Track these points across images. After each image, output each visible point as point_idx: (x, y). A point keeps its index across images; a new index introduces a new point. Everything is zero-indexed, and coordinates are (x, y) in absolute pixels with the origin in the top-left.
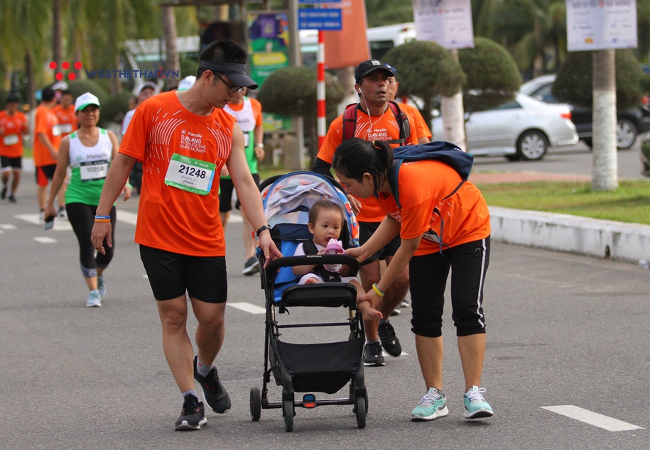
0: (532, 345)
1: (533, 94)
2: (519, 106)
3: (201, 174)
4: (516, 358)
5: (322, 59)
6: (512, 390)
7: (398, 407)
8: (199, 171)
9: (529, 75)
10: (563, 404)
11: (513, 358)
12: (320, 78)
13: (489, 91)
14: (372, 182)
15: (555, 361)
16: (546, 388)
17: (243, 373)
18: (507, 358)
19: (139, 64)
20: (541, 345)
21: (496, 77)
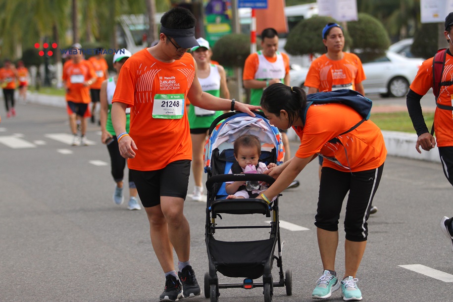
0: (394, 223)
1: (399, 52)
2: (388, 60)
3: (176, 104)
4: (383, 232)
5: (254, 28)
6: (379, 254)
7: (302, 265)
8: (175, 102)
9: (396, 39)
10: (414, 264)
11: (381, 232)
12: (253, 41)
13: (368, 50)
14: (287, 117)
15: (409, 234)
16: (402, 252)
17: (197, 242)
18: (377, 232)
19: (132, 32)
20: (400, 223)
21: (372, 40)
